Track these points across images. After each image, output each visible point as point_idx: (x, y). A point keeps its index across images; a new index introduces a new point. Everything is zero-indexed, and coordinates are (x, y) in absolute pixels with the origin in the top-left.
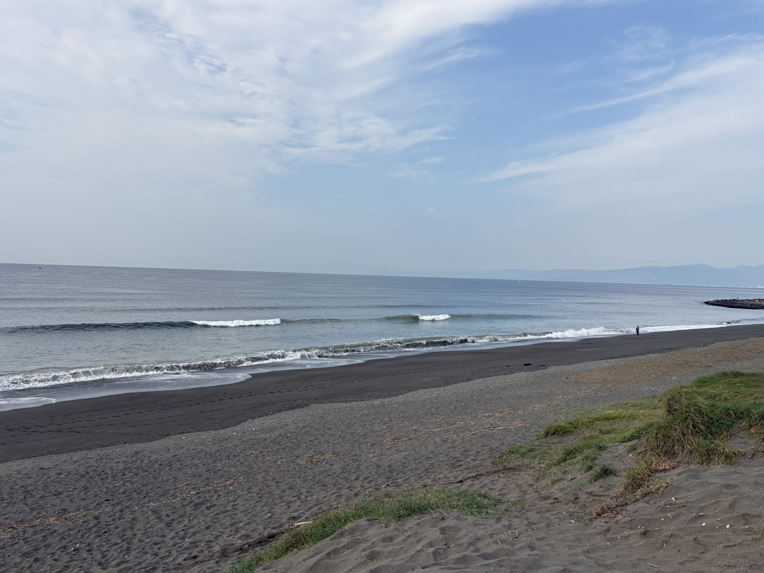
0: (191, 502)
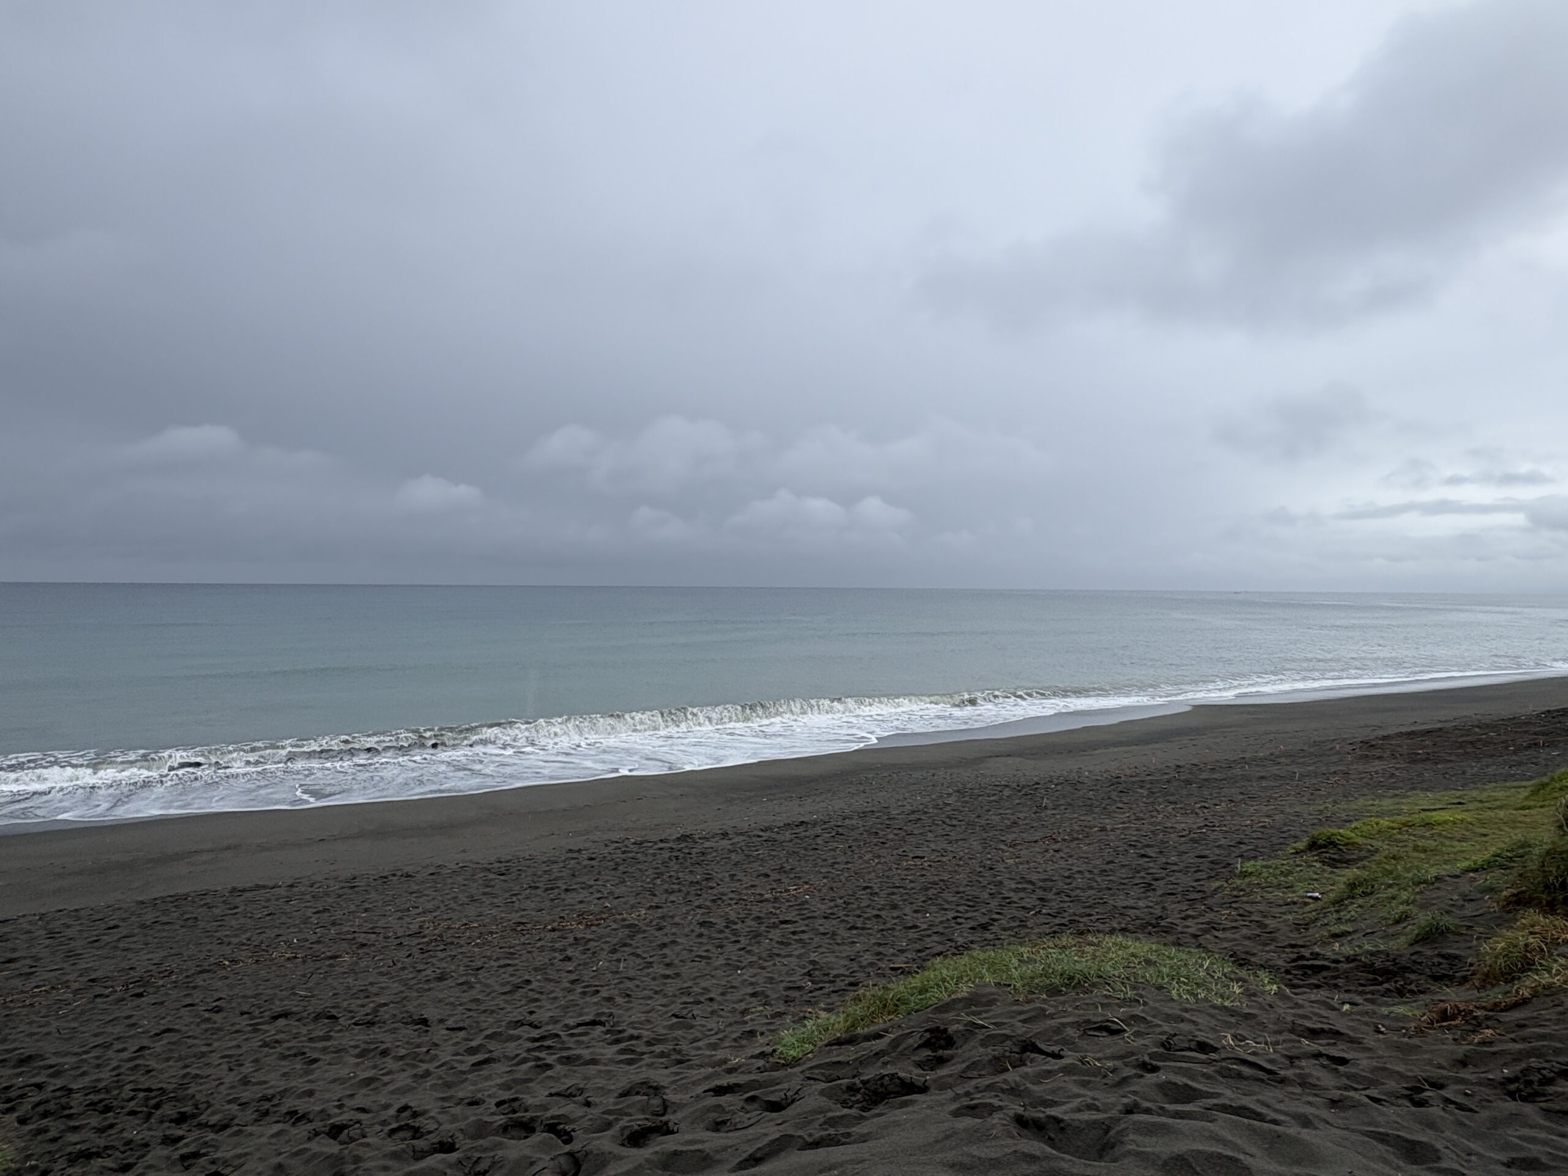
0: (751, 914)
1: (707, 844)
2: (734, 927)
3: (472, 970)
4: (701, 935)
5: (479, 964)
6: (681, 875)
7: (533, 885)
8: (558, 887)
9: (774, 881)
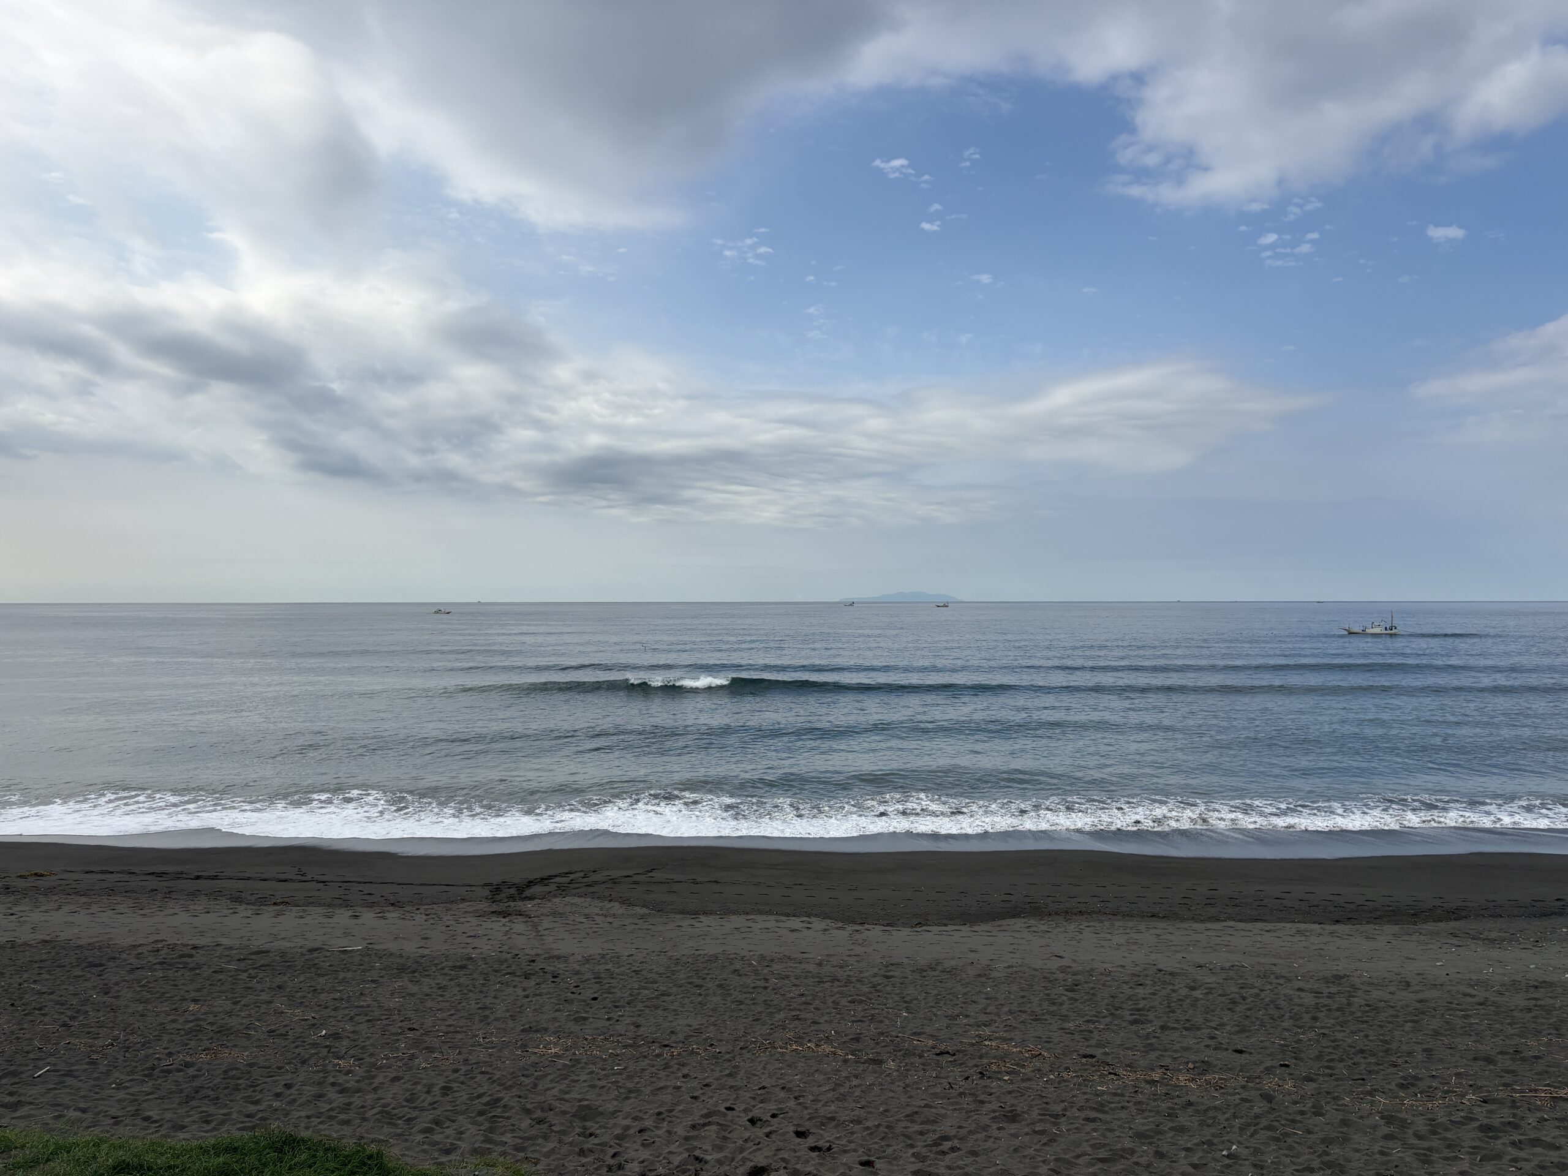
1: (1376, 994)
2: (1449, 1135)
3: (1049, 1115)
4: (1388, 1137)
5: (1057, 1108)
6: (1340, 1036)
7: (1113, 1011)
8: (1151, 1022)
9: (1507, 1072)
